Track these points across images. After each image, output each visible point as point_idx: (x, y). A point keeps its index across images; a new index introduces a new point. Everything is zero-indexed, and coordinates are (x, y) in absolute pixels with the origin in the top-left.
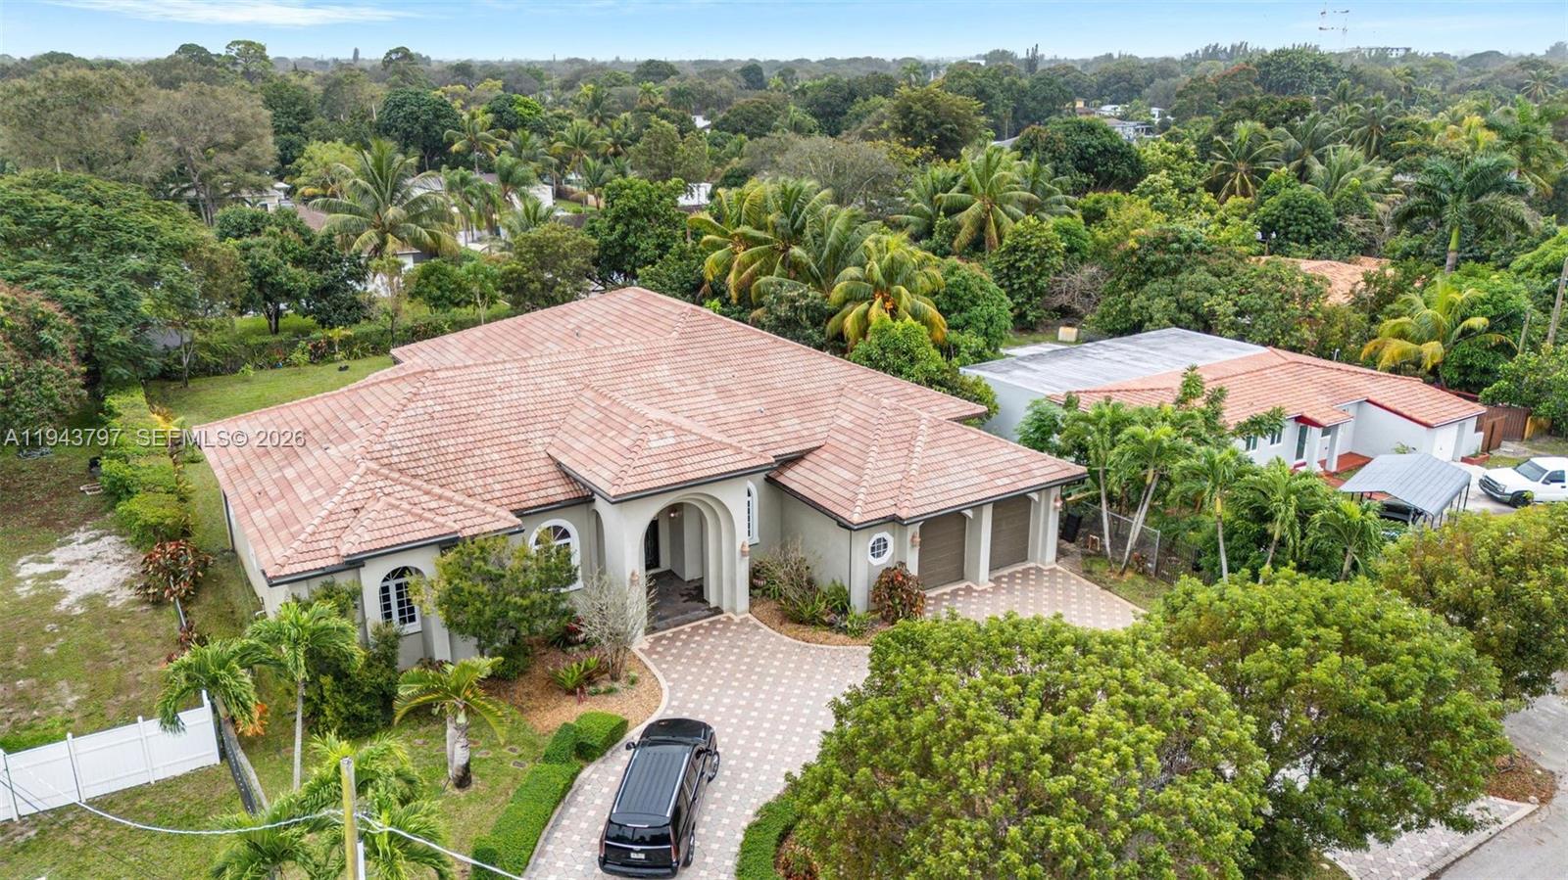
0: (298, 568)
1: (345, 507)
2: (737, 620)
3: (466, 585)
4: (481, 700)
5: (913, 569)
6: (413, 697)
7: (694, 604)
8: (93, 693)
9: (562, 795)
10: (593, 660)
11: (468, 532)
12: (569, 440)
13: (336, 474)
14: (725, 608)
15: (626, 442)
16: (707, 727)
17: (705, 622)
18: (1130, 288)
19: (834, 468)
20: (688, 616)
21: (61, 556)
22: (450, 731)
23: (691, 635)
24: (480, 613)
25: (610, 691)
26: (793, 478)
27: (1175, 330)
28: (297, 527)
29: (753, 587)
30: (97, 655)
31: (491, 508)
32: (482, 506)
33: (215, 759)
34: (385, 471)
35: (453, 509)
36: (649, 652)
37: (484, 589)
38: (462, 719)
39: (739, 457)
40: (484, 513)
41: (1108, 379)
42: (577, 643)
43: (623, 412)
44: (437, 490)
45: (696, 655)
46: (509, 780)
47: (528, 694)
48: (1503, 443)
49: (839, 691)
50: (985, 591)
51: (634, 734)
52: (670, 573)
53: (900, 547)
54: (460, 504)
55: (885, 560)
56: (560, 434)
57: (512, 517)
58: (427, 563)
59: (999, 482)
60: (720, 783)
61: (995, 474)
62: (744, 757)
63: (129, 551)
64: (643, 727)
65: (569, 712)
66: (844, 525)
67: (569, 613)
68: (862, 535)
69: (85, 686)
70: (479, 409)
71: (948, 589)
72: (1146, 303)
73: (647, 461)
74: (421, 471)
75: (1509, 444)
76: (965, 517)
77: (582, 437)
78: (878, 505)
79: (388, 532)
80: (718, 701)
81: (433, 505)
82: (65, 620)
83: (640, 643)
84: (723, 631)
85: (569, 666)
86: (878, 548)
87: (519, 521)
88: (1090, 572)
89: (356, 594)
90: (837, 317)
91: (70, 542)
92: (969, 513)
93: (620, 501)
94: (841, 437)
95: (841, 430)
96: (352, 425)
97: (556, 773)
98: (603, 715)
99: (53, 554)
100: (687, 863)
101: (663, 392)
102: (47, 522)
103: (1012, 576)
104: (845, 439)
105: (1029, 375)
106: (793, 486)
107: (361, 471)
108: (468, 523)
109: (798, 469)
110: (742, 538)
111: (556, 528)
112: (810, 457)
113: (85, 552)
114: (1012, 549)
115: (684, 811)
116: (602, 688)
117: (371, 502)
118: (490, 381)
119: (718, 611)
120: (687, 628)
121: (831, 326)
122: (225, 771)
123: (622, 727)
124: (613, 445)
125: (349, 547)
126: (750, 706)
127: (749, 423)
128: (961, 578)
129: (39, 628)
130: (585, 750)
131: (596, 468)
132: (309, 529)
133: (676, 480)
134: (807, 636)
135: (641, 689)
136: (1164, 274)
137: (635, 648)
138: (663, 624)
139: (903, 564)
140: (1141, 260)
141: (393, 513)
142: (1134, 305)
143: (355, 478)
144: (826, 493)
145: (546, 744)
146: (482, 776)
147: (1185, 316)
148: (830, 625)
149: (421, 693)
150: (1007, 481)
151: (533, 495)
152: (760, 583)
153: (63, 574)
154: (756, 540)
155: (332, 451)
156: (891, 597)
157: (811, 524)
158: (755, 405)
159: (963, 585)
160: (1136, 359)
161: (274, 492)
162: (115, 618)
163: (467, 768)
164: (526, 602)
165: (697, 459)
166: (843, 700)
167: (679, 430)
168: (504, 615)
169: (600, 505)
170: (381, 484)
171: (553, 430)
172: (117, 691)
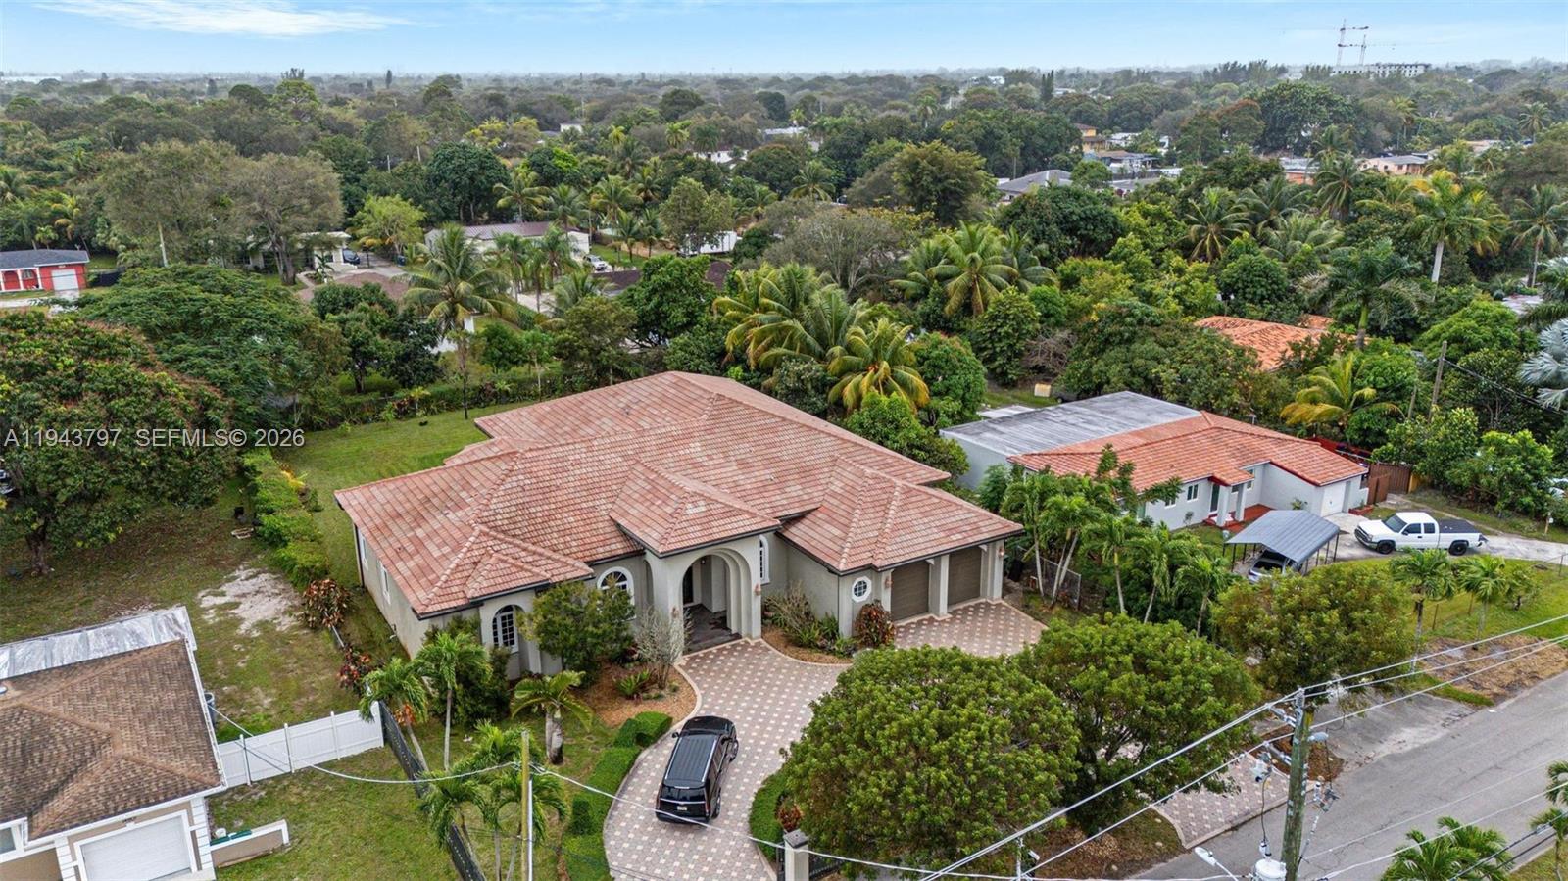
0: (438, 607)
1: (467, 561)
2: (752, 643)
3: (557, 619)
4: (570, 700)
5: (887, 606)
6: (526, 699)
7: (720, 631)
8: (282, 696)
9: (628, 769)
10: (646, 673)
11: (556, 579)
12: (626, 507)
13: (457, 535)
14: (743, 633)
15: (669, 510)
16: (729, 723)
17: (728, 645)
18: (1093, 353)
19: (827, 526)
20: (715, 640)
21: (231, 591)
22: (549, 723)
23: (717, 655)
24: (566, 639)
25: (658, 697)
26: (796, 534)
27: (1128, 394)
28: (434, 576)
29: (764, 617)
30: (277, 668)
31: (571, 561)
32: (564, 559)
33: (381, 743)
34: (493, 533)
35: (543, 562)
36: (686, 668)
37: (569, 621)
38: (558, 715)
39: (753, 521)
40: (566, 564)
41: (1061, 441)
42: (632, 661)
43: (668, 486)
44: (532, 548)
45: (721, 671)
46: (589, 759)
47: (599, 699)
48: (1390, 495)
49: (816, 694)
50: (944, 621)
51: (678, 727)
52: (701, 605)
53: (876, 588)
54: (549, 558)
55: (865, 598)
56: (618, 501)
57: (586, 567)
58: (526, 603)
59: (953, 538)
60: (739, 762)
61: (951, 531)
62: (756, 744)
63: (282, 587)
64: (683, 723)
65: (630, 711)
66: (832, 571)
67: (629, 639)
68: (848, 579)
69: (274, 691)
70: (559, 482)
71: (915, 620)
72: (1104, 369)
73: (685, 525)
74: (518, 532)
75: (1395, 497)
76: (928, 564)
77: (636, 505)
78: (859, 557)
79: (500, 580)
80: (737, 704)
81: (530, 559)
82: (246, 640)
83: (680, 661)
84: (742, 652)
85: (629, 677)
86: (860, 589)
87: (591, 570)
88: (1027, 606)
89: (476, 626)
90: (836, 388)
91: (235, 578)
92: (931, 561)
93: (667, 556)
94: (832, 500)
95: (834, 495)
96: (464, 494)
97: (622, 753)
98: (655, 714)
99: (224, 588)
100: (715, 816)
101: (696, 465)
102: (212, 562)
103: (966, 609)
104: (836, 502)
105: (996, 437)
106: (796, 540)
107: (476, 533)
108: (555, 572)
109: (800, 526)
110: (756, 581)
111: (617, 574)
112: (809, 517)
113: (249, 586)
114: (966, 588)
115: (713, 782)
116: (652, 694)
117: (485, 558)
118: (564, 459)
119: (738, 636)
120: (714, 649)
121: (832, 394)
122: (389, 752)
123: (669, 722)
124: (659, 511)
125: (473, 592)
126: (761, 708)
127: (762, 489)
128: (926, 611)
129: (229, 647)
130: (643, 738)
131: (647, 530)
132: (443, 578)
133: (706, 539)
134: (806, 656)
135: (681, 695)
136: (1120, 343)
137: (676, 665)
138: (696, 646)
139: (878, 601)
140: (1101, 332)
141: (502, 566)
142: (1094, 370)
143: (472, 539)
144: (820, 546)
145: (615, 734)
146: (569, 756)
147: (1137, 381)
148: (823, 648)
149: (531, 697)
150: (960, 536)
151: (601, 550)
152: (769, 616)
153: (236, 605)
154: (768, 580)
155: (451, 516)
156: (868, 626)
157: (809, 569)
158: (767, 474)
159: (927, 617)
160: (1089, 423)
161: (410, 548)
162: (284, 639)
163: (560, 750)
164: (600, 632)
165: (722, 522)
166: (818, 702)
167: (709, 500)
168: (584, 641)
169: (650, 557)
170: (491, 543)
171: (613, 497)
172: (300, 694)
